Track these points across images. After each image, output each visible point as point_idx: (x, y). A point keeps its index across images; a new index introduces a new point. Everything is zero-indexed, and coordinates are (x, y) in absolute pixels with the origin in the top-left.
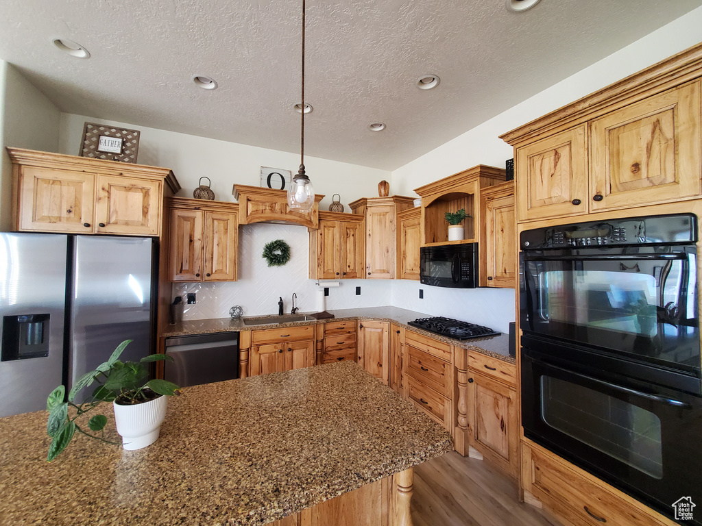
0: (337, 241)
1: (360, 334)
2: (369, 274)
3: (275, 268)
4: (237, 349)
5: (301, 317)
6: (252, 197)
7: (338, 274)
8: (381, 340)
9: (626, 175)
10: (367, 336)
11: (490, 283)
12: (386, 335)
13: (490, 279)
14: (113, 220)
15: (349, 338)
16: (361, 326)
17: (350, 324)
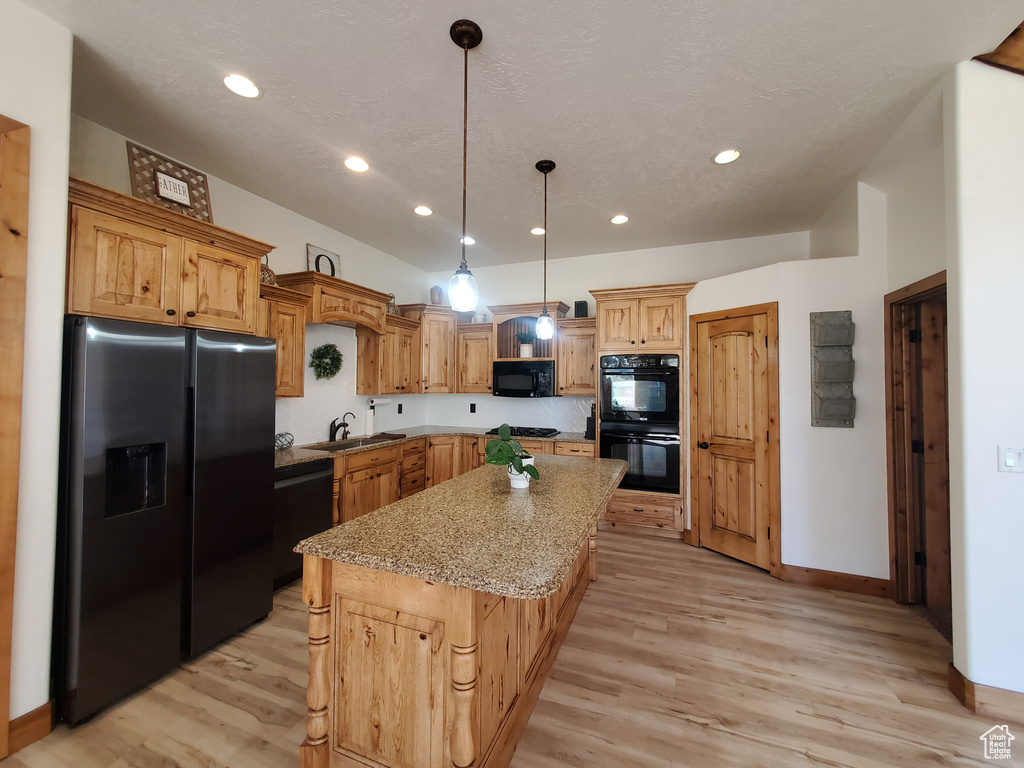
0: (397, 350)
1: (430, 453)
2: (426, 388)
3: (323, 380)
4: (330, 480)
5: (355, 442)
6: (327, 289)
7: (397, 388)
8: (451, 456)
9: (655, 333)
10: (436, 453)
11: (562, 392)
12: (457, 449)
13: (562, 389)
14: (202, 307)
15: (420, 458)
16: (431, 445)
17: (421, 443)
